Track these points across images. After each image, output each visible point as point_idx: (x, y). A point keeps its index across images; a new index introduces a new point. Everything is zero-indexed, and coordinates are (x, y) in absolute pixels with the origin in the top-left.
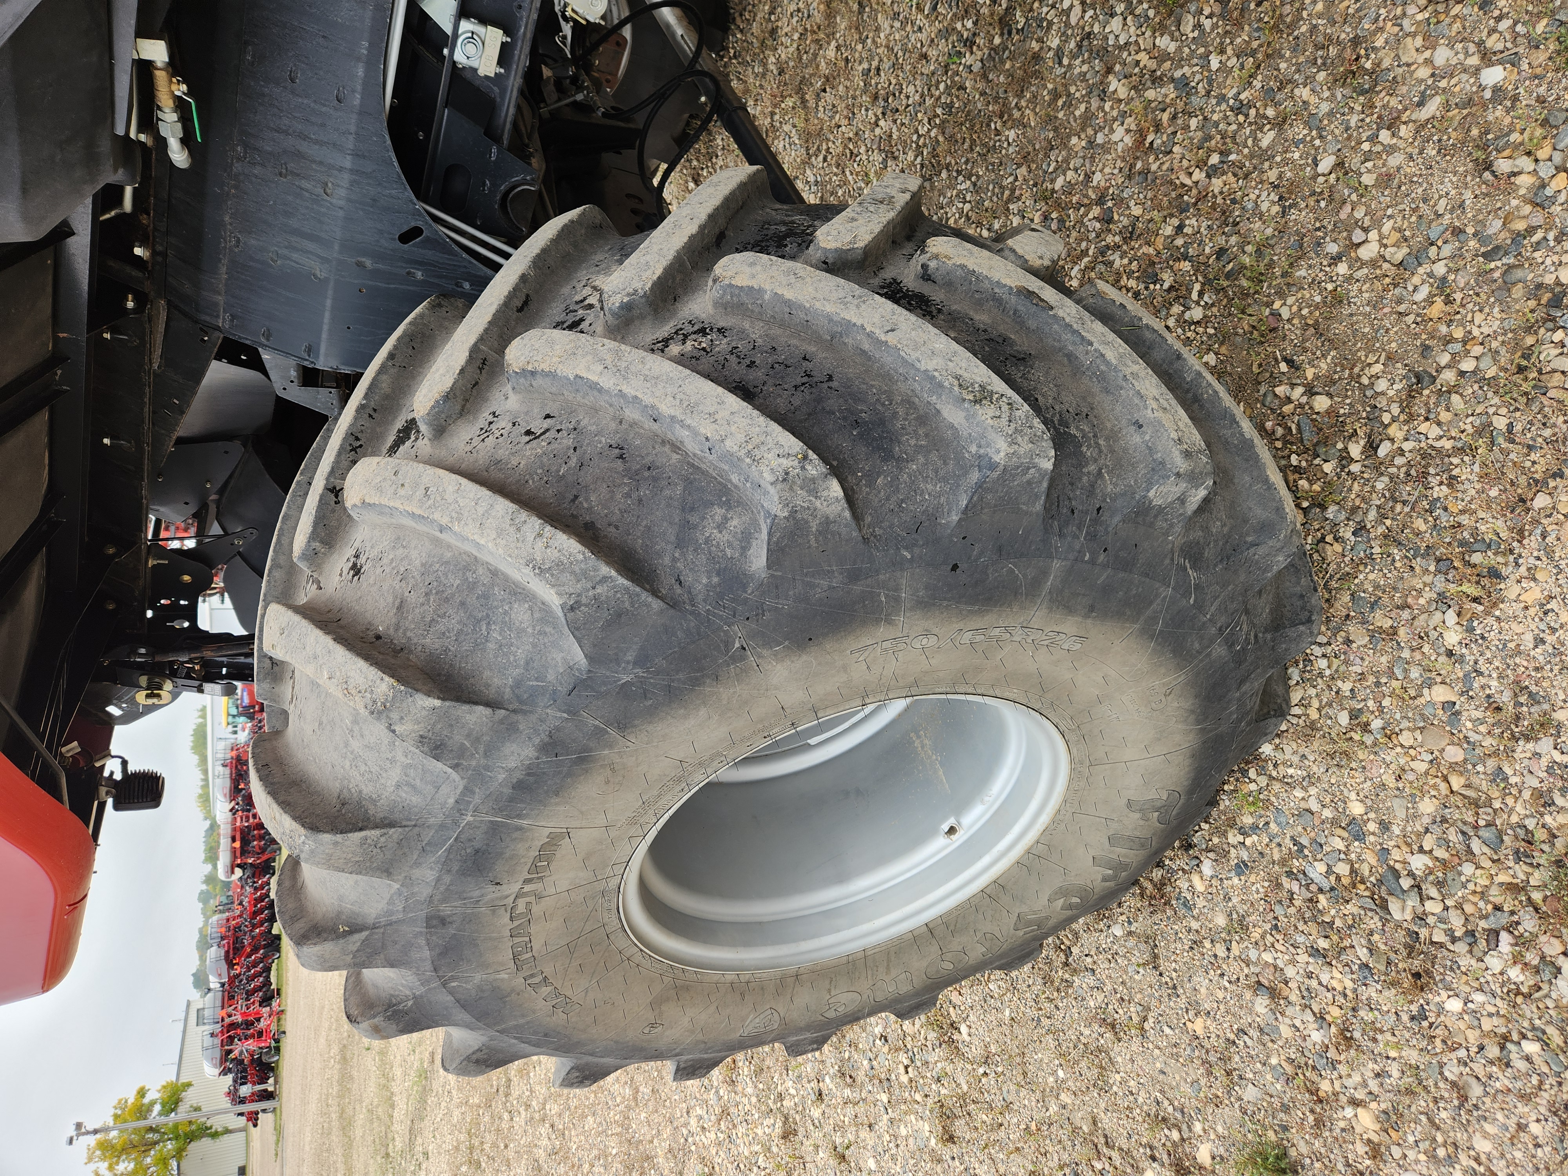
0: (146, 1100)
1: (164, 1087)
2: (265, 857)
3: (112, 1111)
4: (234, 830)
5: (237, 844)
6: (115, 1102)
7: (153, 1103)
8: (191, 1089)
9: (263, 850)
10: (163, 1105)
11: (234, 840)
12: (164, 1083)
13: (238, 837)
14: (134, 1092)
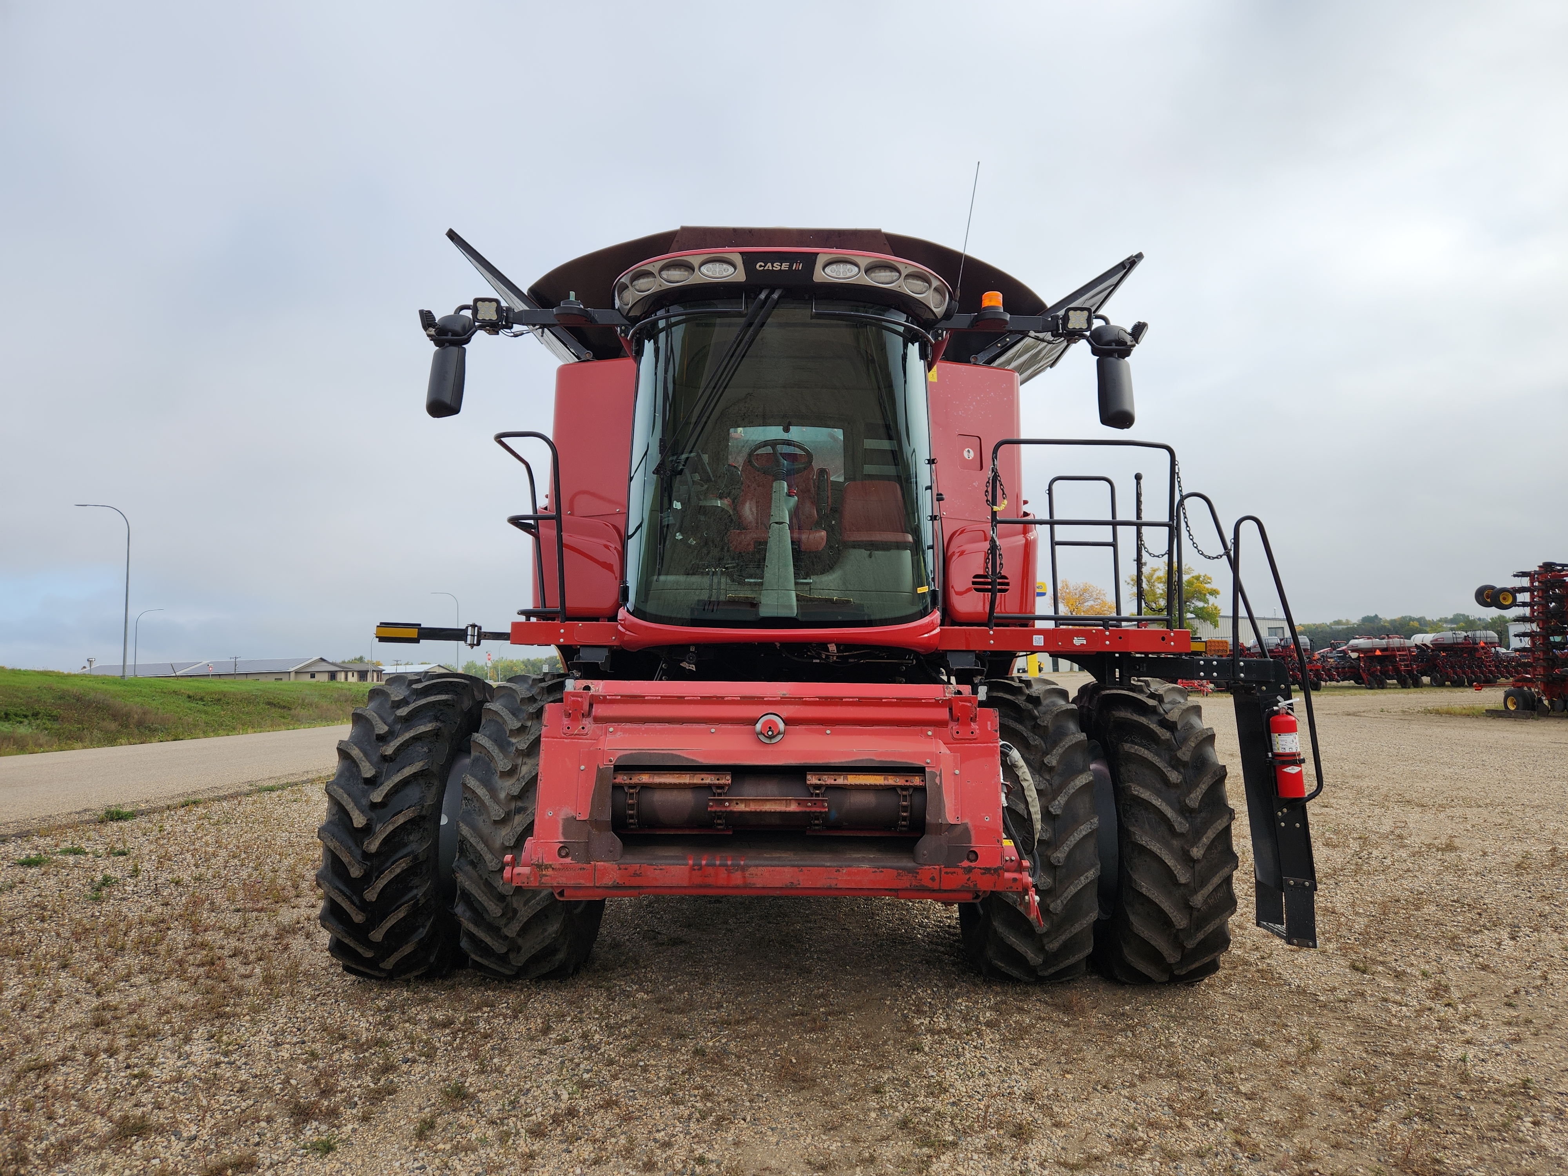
0: (1208, 596)
1: (1216, 608)
2: (1364, 676)
3: (1202, 574)
4: (1393, 649)
5: (1378, 653)
6: (1209, 575)
7: (1206, 602)
8: (1212, 627)
9: (1372, 674)
10: (1202, 609)
11: (1383, 650)
12: (1219, 608)
13: (1386, 653)
14: (1215, 588)
